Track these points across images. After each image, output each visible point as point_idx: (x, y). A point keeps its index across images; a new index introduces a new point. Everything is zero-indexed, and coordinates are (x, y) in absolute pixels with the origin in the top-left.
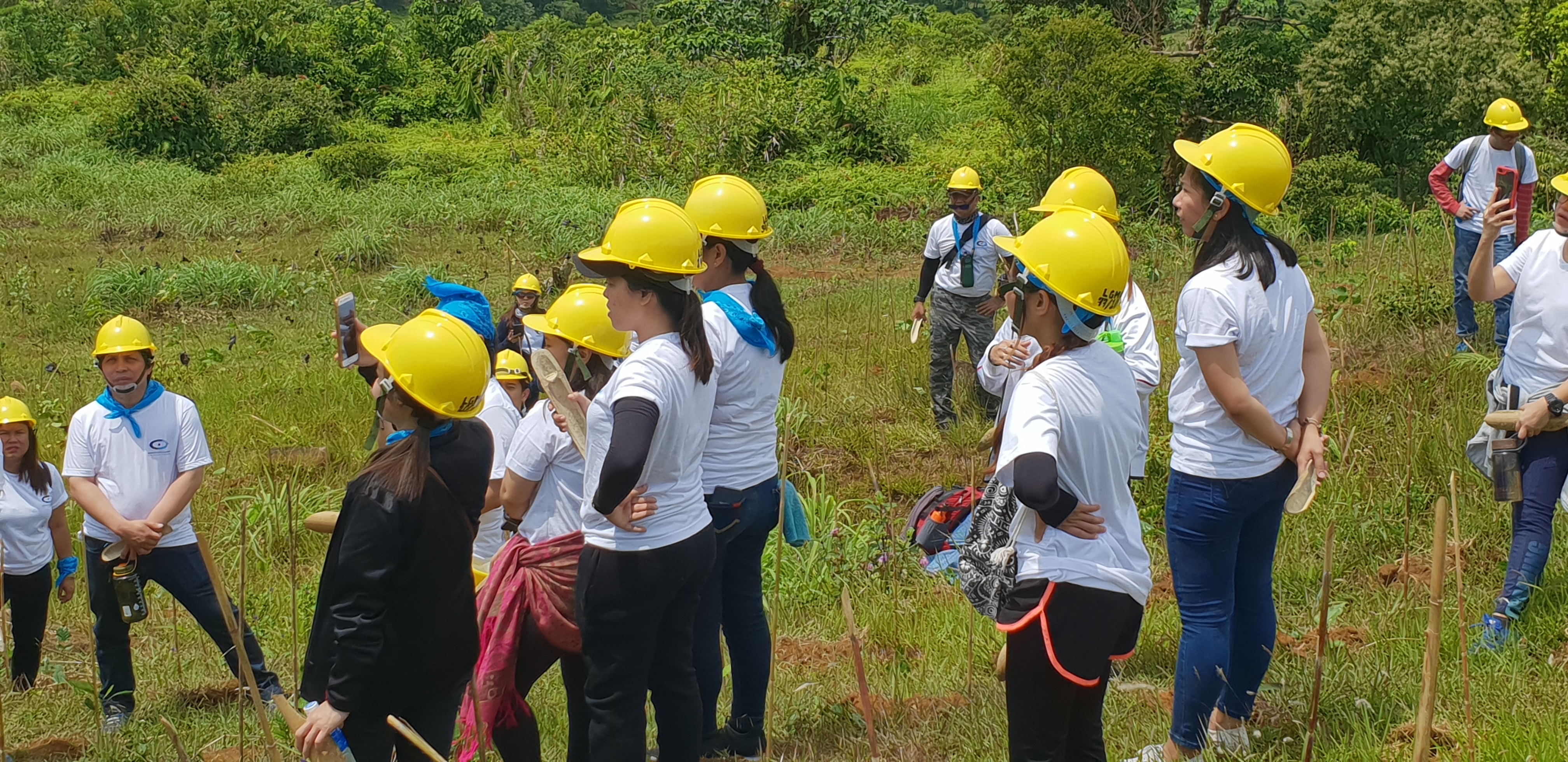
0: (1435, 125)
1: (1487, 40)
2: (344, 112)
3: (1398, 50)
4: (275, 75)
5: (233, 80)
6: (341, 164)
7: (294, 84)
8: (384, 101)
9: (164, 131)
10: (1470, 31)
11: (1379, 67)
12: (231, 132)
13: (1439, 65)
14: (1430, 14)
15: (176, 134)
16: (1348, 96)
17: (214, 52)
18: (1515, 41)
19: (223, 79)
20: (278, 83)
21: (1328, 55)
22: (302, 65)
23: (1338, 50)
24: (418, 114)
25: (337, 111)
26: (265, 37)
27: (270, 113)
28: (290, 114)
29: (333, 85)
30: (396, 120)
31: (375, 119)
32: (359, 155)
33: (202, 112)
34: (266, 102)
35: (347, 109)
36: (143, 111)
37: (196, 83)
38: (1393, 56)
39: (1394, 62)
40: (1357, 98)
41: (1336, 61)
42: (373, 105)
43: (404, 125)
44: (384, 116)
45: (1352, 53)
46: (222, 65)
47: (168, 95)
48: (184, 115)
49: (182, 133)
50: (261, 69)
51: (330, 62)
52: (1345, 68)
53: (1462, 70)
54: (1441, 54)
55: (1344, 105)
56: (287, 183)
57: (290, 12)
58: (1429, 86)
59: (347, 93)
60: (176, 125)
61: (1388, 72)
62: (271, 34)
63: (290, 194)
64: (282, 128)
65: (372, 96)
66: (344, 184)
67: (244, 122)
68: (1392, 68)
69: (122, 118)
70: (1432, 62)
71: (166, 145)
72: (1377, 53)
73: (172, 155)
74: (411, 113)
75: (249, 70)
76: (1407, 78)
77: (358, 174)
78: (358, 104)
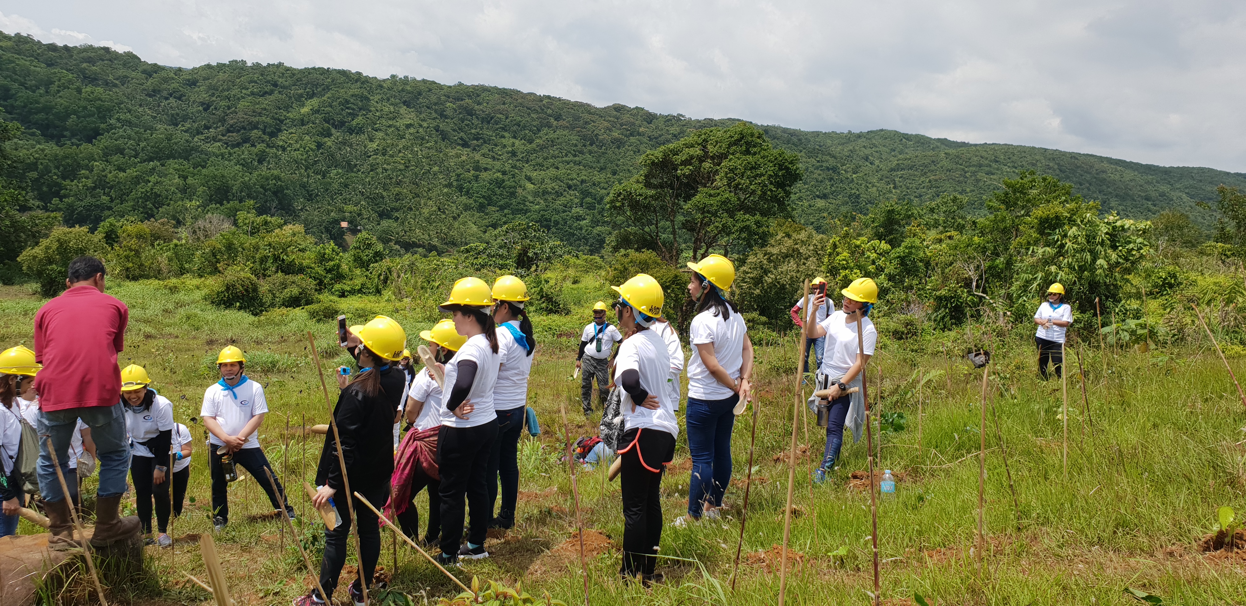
0: (790, 302)
1: (812, 267)
2: (319, 291)
3: (774, 271)
4: (289, 274)
5: (270, 276)
6: (317, 312)
7: (297, 278)
8: (337, 286)
9: (237, 298)
10: (804, 264)
11: (766, 278)
12: (267, 299)
13: (792, 278)
14: (787, 257)
15: (243, 299)
16: (754, 290)
17: (261, 264)
18: (822, 269)
19: (265, 276)
20: (290, 278)
21: (745, 272)
22: (301, 270)
23: (750, 270)
24: (352, 292)
25: (316, 290)
26: (285, 257)
27: (286, 290)
28: (295, 291)
29: (315, 279)
30: (343, 294)
31: (332, 294)
32: (326, 308)
33: (255, 290)
34: (284, 285)
35: (320, 289)
36: (228, 289)
37: (253, 276)
38: (773, 274)
39: (773, 276)
40: (758, 291)
41: (749, 275)
42: (332, 288)
43: (346, 297)
44: (337, 293)
45: (755, 272)
46: (265, 270)
47: (240, 282)
48: (246, 290)
49: (246, 299)
50: (282, 272)
51: (314, 269)
52: (752, 278)
53: (801, 279)
54: (792, 273)
55: (753, 293)
56: (292, 320)
57: (296, 247)
58: (788, 286)
59: (321, 283)
60: (243, 295)
61: (770, 280)
62: (288, 256)
63: (293, 325)
64: (291, 297)
65: (332, 284)
66: (319, 321)
67: (274, 295)
68: (772, 279)
69: (218, 292)
70: (789, 277)
71: (238, 304)
72: (766, 272)
73: (240, 308)
74: (349, 292)
75: (277, 272)
76: (778, 283)
77: (325, 317)
78: (325, 287)
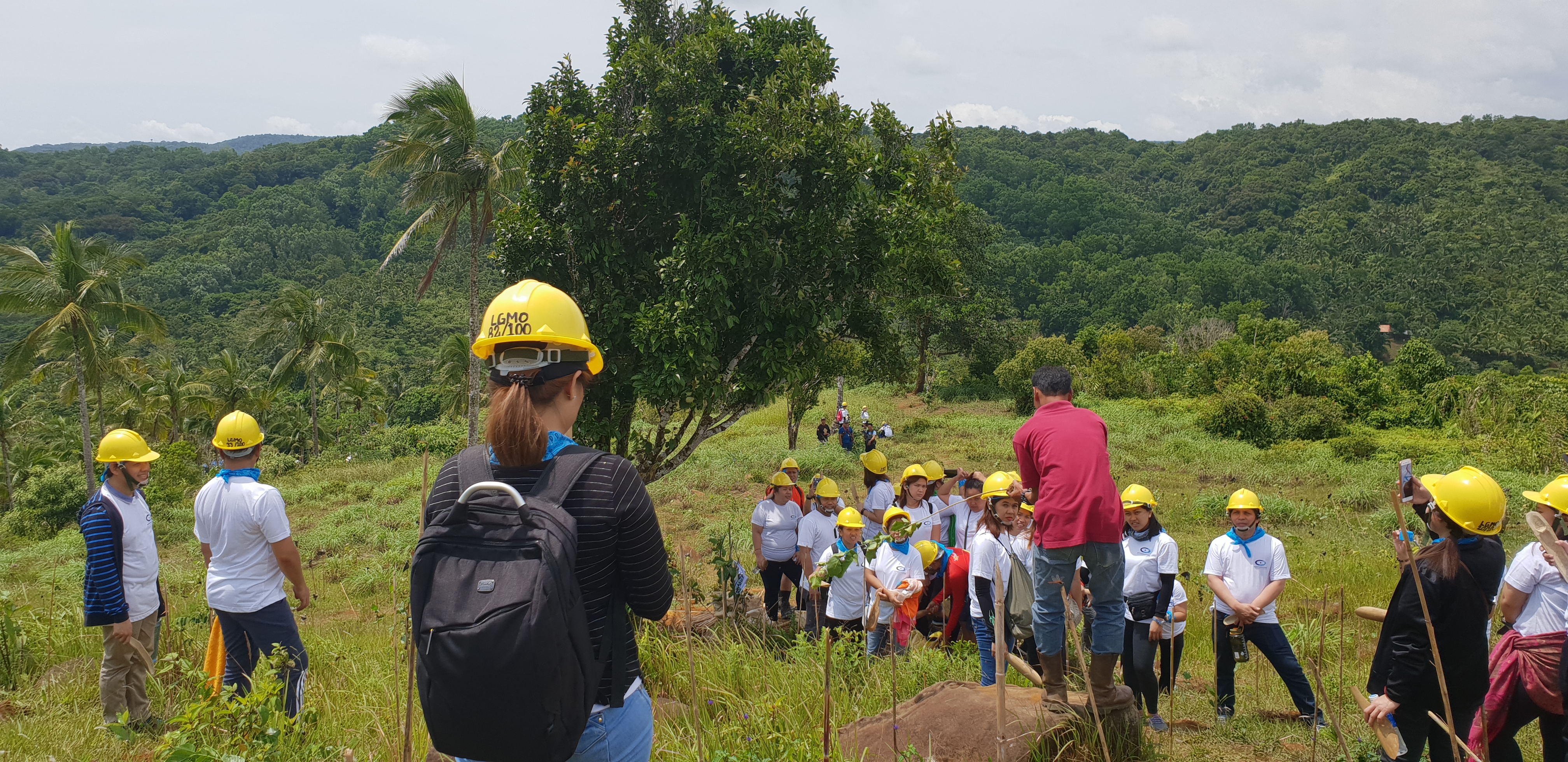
2: (1349, 419)
4: (1307, 395)
5: (1281, 397)
6: (1346, 448)
7: (1319, 401)
8: (1375, 414)
9: (1237, 424)
12: (1277, 427)
15: (1245, 426)
17: (1270, 381)
19: (1274, 397)
20: (1309, 401)
22: (1324, 391)
24: (1397, 422)
25: (1344, 418)
26: (1302, 373)
27: (1302, 417)
28: (1315, 418)
29: (1343, 403)
30: (1382, 425)
31: (1368, 424)
32: (1358, 443)
33: (1261, 415)
34: (1300, 411)
35: (1350, 417)
36: (1227, 412)
37: (1259, 398)
42: (1367, 416)
43: (1387, 429)
44: (1374, 423)
46: (1275, 389)
47: (1242, 404)
48: (1250, 415)
49: (1249, 426)
50: (1298, 392)
51: (1341, 389)
56: (1311, 457)
57: (1317, 360)
59: (1351, 408)
60: (1245, 421)
62: (1306, 372)
63: (1313, 463)
64: (1309, 426)
65: (1367, 410)
66: (1348, 460)
67: (1286, 422)
69: (1214, 416)
71: (1239, 432)
73: (1242, 438)
74: (1393, 422)
75: (1291, 392)
77: (1357, 455)
78: (1358, 415)
